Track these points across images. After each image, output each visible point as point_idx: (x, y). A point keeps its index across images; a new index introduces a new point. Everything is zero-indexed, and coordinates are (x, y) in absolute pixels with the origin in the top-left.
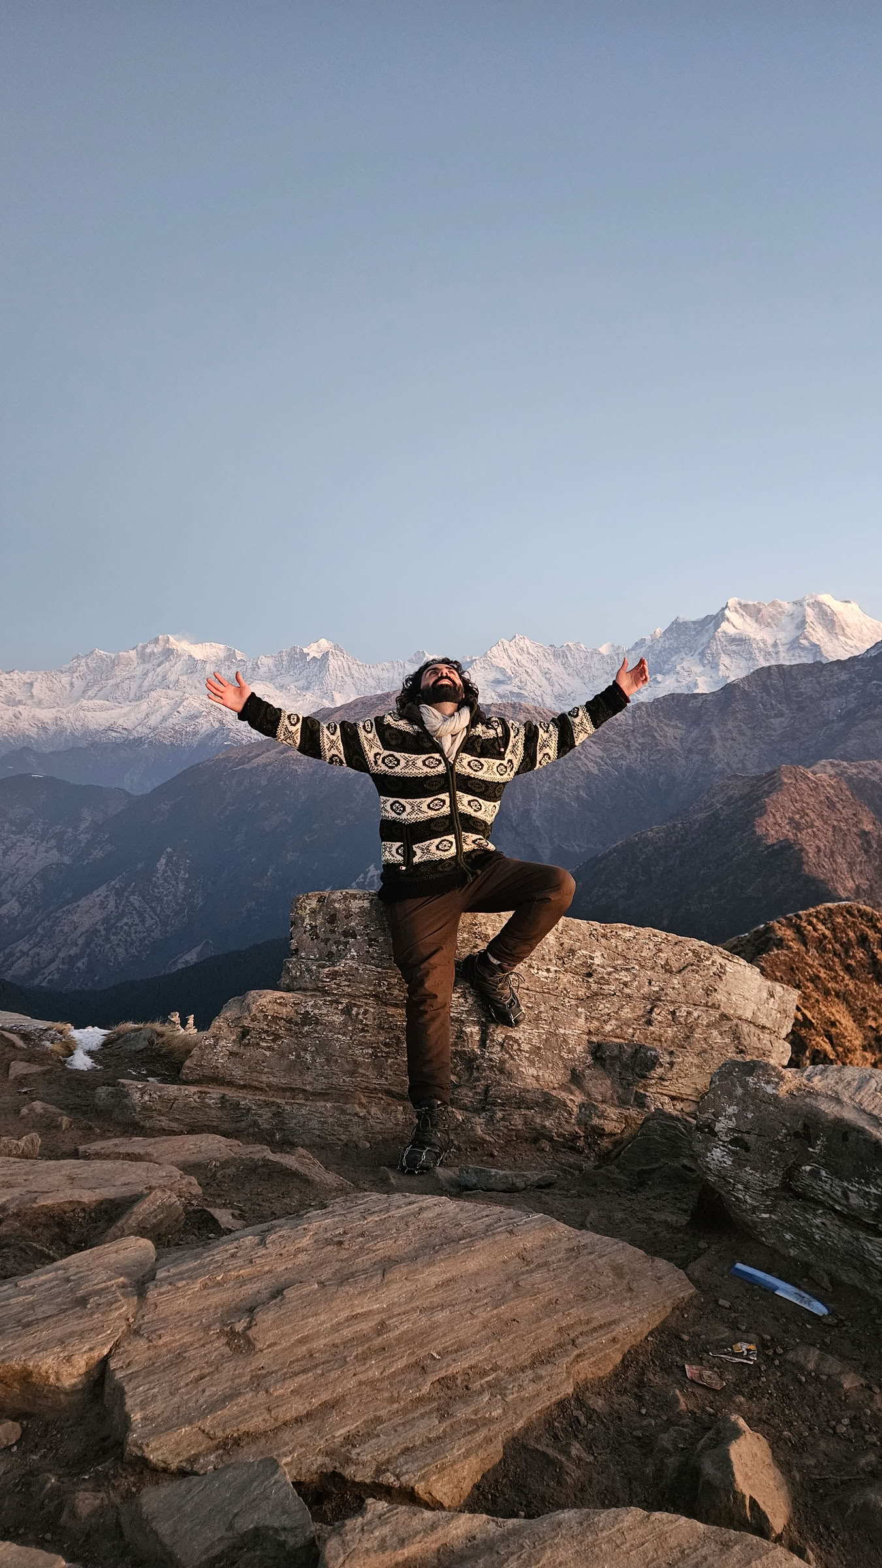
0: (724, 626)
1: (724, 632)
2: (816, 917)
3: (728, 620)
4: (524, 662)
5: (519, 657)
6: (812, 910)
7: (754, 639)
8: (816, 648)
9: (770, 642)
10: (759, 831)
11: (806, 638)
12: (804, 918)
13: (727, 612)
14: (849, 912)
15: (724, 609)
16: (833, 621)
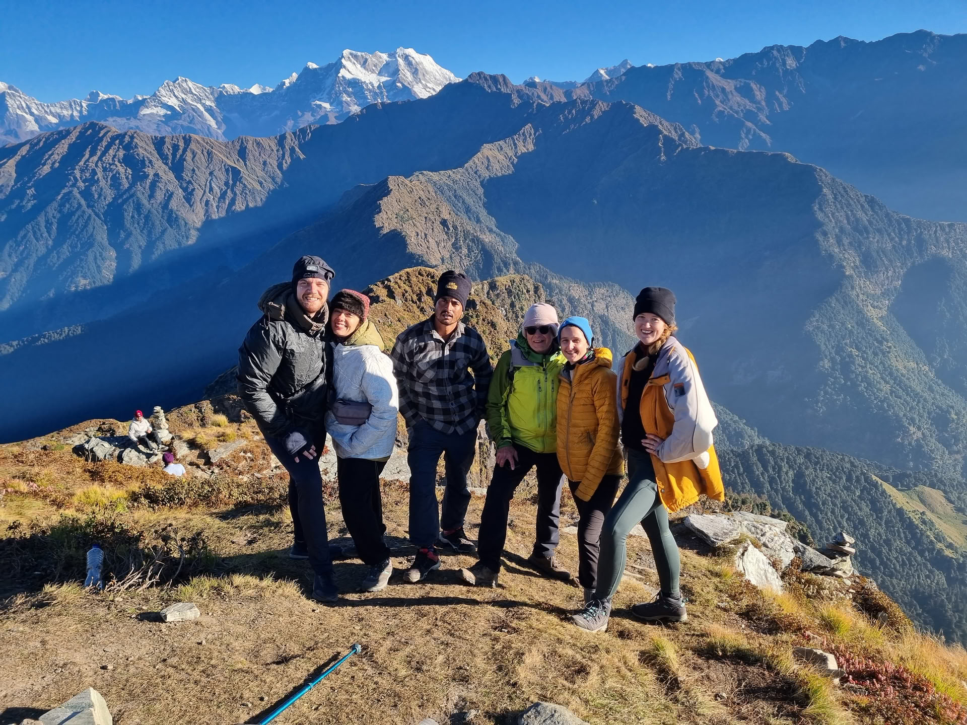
0: (343, 72)
1: (343, 77)
2: (400, 279)
3: (345, 67)
4: (189, 101)
5: (184, 96)
6: (397, 275)
7: (365, 82)
8: (407, 90)
9: (376, 85)
10: (378, 225)
11: (400, 82)
12: (392, 279)
13: (343, 61)
14: (420, 274)
15: (341, 59)
16: (416, 69)
